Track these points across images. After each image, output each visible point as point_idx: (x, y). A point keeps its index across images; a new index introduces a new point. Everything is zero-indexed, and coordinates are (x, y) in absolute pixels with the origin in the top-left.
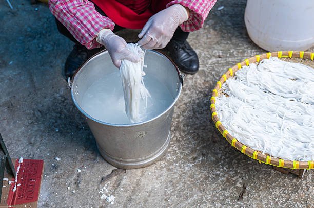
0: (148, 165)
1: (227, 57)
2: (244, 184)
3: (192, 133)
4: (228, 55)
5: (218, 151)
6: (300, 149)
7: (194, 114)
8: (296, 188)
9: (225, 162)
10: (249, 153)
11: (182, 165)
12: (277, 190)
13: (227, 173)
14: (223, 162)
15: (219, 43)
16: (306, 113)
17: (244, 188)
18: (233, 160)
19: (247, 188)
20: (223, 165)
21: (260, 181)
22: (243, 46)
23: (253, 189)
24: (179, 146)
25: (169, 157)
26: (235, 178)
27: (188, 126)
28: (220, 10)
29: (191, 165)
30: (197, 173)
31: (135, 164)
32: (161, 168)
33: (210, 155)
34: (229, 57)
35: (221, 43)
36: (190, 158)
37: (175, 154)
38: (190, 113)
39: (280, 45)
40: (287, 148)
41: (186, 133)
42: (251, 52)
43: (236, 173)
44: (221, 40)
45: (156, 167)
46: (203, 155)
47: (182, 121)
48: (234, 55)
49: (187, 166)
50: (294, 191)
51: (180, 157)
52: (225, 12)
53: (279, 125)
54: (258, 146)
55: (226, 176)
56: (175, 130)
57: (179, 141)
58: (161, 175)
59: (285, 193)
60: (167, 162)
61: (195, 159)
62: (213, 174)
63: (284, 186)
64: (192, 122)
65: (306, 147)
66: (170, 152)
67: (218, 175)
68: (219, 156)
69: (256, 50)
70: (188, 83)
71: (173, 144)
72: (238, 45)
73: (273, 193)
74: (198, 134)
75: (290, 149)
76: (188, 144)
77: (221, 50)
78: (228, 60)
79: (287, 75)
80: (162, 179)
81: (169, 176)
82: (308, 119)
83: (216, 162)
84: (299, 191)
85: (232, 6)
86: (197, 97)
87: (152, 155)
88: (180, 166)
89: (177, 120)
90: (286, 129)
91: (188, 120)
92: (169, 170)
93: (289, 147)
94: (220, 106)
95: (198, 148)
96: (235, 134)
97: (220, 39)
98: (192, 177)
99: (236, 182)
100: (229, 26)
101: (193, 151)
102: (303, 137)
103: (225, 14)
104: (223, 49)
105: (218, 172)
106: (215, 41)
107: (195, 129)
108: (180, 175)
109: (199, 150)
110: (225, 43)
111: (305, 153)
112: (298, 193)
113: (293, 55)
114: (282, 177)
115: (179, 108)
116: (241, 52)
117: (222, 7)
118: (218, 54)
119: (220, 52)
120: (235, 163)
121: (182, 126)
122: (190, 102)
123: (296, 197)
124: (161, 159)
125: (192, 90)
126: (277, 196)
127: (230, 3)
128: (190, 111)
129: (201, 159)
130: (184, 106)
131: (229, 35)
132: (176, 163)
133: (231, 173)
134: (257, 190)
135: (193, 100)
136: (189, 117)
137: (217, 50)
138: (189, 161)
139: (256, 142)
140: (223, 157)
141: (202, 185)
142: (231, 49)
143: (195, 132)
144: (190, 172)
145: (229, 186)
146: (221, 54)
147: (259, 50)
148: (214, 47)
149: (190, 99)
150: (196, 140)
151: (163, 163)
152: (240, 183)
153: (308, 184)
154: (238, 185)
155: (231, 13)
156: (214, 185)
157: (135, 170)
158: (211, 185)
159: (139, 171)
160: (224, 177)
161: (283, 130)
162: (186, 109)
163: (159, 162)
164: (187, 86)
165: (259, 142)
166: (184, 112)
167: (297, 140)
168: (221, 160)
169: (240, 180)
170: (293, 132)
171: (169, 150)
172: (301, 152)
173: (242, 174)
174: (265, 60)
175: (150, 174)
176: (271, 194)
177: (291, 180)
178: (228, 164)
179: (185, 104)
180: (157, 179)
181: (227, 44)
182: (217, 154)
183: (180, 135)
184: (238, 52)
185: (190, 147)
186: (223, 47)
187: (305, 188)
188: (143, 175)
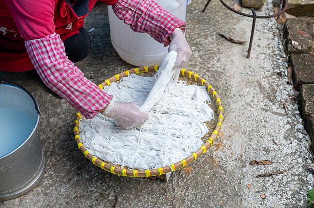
0: (25, 193)
1: (98, 77)
2: (116, 196)
3: (67, 155)
4: (99, 75)
5: (92, 168)
6: (153, 158)
7: (69, 136)
8: (163, 192)
9: (98, 178)
10: (108, 169)
11: (58, 188)
12: (146, 196)
13: (100, 188)
14: (96, 178)
15: (91, 64)
16: (160, 123)
17: (116, 199)
18: (105, 175)
19: (119, 200)
20: (97, 181)
21: (131, 191)
22: (113, 64)
23: (125, 199)
24: (55, 170)
25: (46, 182)
26: (107, 192)
27: (63, 149)
28: (90, 32)
29: (67, 186)
30: (72, 193)
31: (11, 195)
32: (39, 194)
33: (84, 174)
34: (100, 77)
35: (93, 64)
36: (65, 180)
37: (52, 178)
38: (64, 136)
39: (144, 60)
40: (141, 158)
41: (61, 156)
42: (121, 69)
43: (109, 187)
44: (93, 61)
45: (33, 194)
46: (78, 175)
47: (57, 145)
48: (105, 74)
49: (63, 188)
50: (161, 195)
51: (56, 180)
52: (96, 34)
53: (136, 137)
54: (117, 160)
55: (100, 191)
56: (50, 155)
57: (54, 165)
58: (38, 201)
59: (153, 198)
60: (44, 187)
61: (70, 180)
62: (88, 192)
63: (152, 191)
64: (67, 144)
65: (158, 155)
66: (46, 178)
67: (92, 192)
68: (93, 173)
69: (125, 67)
70: (62, 107)
71: (49, 169)
72: (108, 64)
73: (142, 200)
74: (73, 156)
75: (145, 158)
76: (63, 166)
77: (93, 71)
78: (99, 80)
79: (145, 89)
80: (40, 204)
81: (46, 201)
82: (162, 128)
83: (90, 180)
84: (165, 194)
85: (102, 27)
86: (71, 120)
87: (26, 184)
88: (56, 189)
89: (52, 145)
90: (142, 141)
91: (63, 143)
92: (46, 194)
93: (144, 157)
94: (83, 127)
95: (73, 169)
96: (96, 153)
97: (91, 60)
98: (68, 197)
99: (108, 195)
100: (100, 46)
101: (68, 172)
102: (156, 146)
103: (95, 35)
104: (94, 69)
105: (92, 189)
106: (88, 63)
107: (71, 151)
108: (57, 198)
109: (74, 171)
110: (97, 63)
111: (157, 160)
112: (165, 196)
113: (148, 70)
114: (150, 184)
115: (54, 133)
116: (111, 71)
117: (93, 29)
118: (89, 75)
119: (92, 73)
120: (107, 177)
121: (57, 150)
122: (65, 125)
123: (163, 200)
124: (37, 185)
125: (66, 114)
126: (146, 202)
127: (100, 24)
128: (64, 134)
129: (75, 179)
130: (59, 130)
131: (100, 55)
132: (53, 187)
133: (104, 188)
134: (128, 199)
135: (68, 124)
136: (64, 141)
137: (89, 71)
138: (65, 183)
139: (115, 157)
140: (97, 174)
141: (77, 204)
142: (102, 68)
143: (69, 154)
144: (66, 193)
145: (102, 200)
146: (92, 75)
147: (128, 66)
148: (86, 69)
149: (64, 123)
150: (71, 161)
151: (39, 189)
152: (113, 196)
153: (174, 186)
154: (111, 198)
155: (101, 34)
156: (88, 202)
157: (13, 200)
158: (85, 202)
159: (17, 200)
160: (97, 192)
161: (140, 142)
162: (61, 133)
163: (36, 189)
164: (61, 110)
165: (118, 157)
166: (59, 136)
167: (152, 149)
168: (94, 177)
169: (112, 193)
170: (148, 142)
171: (45, 175)
172: (153, 160)
173: (114, 187)
174: (124, 78)
175: (27, 201)
176: (141, 201)
177: (159, 185)
178: (101, 179)
179: (60, 128)
180: (34, 205)
181: (99, 64)
182: (91, 171)
183: (56, 159)
184: (109, 71)
185: (66, 169)
186: (94, 68)
187: (171, 190)
188: (21, 203)
